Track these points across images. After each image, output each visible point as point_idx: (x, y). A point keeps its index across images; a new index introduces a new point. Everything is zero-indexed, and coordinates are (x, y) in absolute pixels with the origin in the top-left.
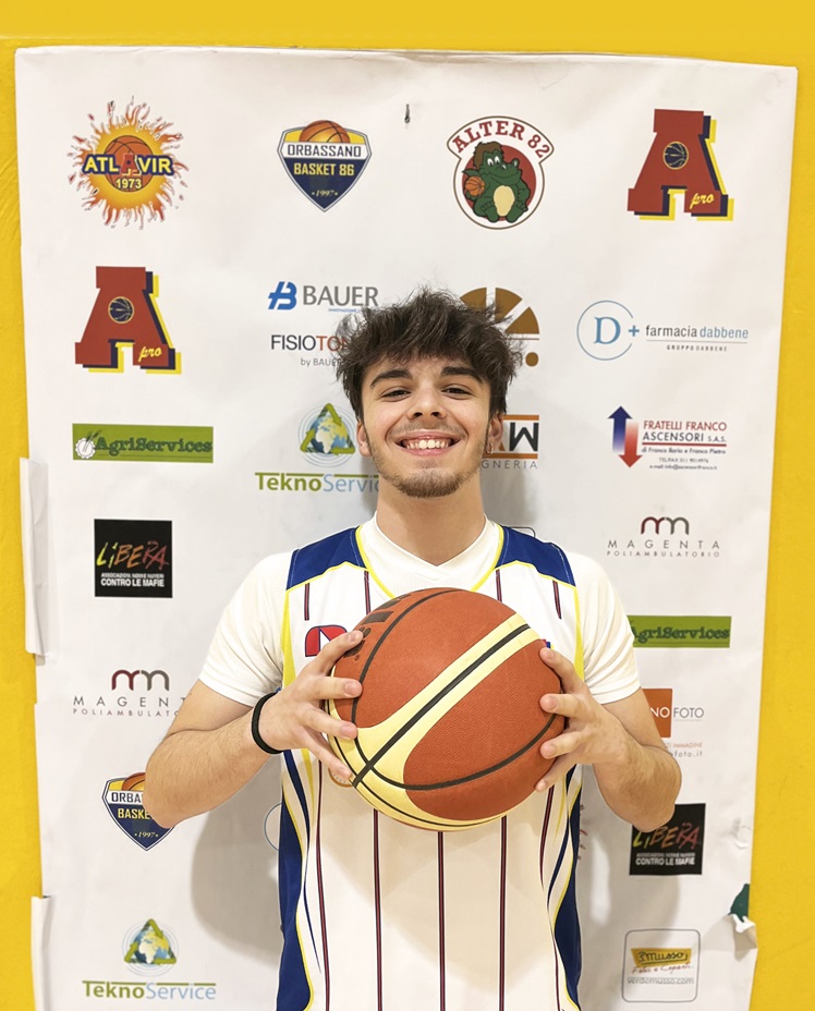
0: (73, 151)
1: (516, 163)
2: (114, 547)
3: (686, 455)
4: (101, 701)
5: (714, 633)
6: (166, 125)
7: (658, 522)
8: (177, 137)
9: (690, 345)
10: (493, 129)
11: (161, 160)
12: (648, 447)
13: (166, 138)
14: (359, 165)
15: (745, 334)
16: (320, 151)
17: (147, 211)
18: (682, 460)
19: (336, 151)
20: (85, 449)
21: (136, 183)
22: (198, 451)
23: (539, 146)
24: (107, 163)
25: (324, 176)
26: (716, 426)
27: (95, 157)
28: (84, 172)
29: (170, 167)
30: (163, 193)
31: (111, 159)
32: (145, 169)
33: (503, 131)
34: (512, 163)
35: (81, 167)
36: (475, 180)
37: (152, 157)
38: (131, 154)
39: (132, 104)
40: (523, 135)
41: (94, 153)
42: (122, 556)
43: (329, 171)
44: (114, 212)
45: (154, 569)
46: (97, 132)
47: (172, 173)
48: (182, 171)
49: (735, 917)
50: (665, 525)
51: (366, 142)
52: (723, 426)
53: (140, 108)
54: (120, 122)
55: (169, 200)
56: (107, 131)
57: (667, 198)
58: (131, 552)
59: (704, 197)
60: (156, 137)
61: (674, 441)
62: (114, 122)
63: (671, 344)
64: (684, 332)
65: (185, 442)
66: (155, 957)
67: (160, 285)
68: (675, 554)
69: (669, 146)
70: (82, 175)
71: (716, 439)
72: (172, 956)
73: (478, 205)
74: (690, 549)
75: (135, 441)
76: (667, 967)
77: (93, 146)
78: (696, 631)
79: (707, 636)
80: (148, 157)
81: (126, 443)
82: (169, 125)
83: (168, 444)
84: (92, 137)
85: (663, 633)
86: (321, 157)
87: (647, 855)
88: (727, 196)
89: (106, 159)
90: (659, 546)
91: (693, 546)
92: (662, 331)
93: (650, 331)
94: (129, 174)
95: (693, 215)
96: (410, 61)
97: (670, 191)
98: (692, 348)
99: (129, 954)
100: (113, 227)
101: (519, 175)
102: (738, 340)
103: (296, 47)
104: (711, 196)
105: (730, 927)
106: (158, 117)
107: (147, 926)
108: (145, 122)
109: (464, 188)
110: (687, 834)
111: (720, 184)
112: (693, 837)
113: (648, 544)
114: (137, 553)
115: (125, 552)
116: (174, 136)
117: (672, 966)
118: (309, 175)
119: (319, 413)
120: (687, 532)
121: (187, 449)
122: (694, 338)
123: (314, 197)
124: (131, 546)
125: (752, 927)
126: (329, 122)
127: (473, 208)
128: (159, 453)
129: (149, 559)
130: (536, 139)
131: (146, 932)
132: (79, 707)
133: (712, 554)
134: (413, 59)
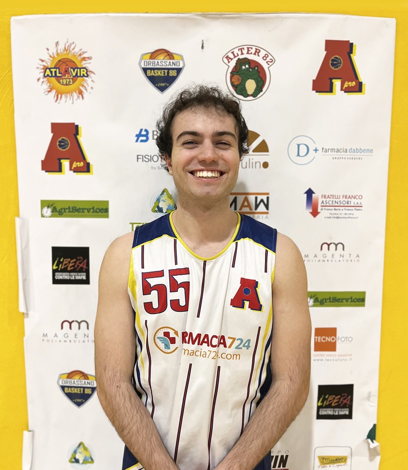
0: (39, 66)
1: (256, 68)
2: (61, 260)
3: (342, 212)
4: (56, 335)
5: (358, 300)
6: (84, 53)
7: (329, 245)
8: (90, 58)
9: (344, 157)
10: (245, 51)
11: (82, 70)
12: (323, 208)
13: (84, 59)
14: (179, 71)
15: (371, 151)
16: (160, 64)
17: (75, 95)
18: (340, 214)
19: (168, 64)
20: (47, 212)
21: (70, 82)
22: (102, 212)
23: (268, 59)
24: (55, 72)
25: (162, 76)
26: (357, 197)
27: (50, 69)
28: (45, 76)
29: (87, 73)
30: (83, 86)
31: (58, 70)
32: (74, 74)
33: (250, 52)
34: (254, 68)
35: (43, 74)
36: (236, 77)
37: (78, 68)
38: (67, 67)
39: (67, 42)
40: (260, 54)
41: (49, 67)
42: (65, 265)
43: (164, 74)
44: (59, 96)
45: (81, 271)
46: (51, 56)
47: (88, 76)
48: (92, 75)
49: (369, 440)
50: (332, 247)
51: (182, 59)
52: (361, 197)
53: (71, 44)
54: (62, 51)
55: (86, 89)
56: (56, 56)
57: (332, 84)
58: (69, 262)
59: (350, 83)
60: (79, 58)
61: (336, 205)
62: (59, 52)
63: (334, 157)
64: (341, 151)
65: (95, 208)
66: (84, 460)
67: (82, 131)
68: (337, 261)
69: (333, 58)
70: (43, 78)
71: (357, 203)
72: (92, 460)
73: (237, 90)
74: (345, 258)
75: (71, 208)
76: (335, 465)
77: (49, 64)
78: (348, 299)
79: (354, 301)
80: (76, 68)
81: (67, 209)
82: (86, 52)
83: (87, 209)
84: (48, 59)
85: (332, 300)
86: (160, 67)
87: (325, 409)
88: (362, 83)
89: (55, 70)
90: (329, 257)
91: (347, 257)
92: (330, 150)
93: (324, 150)
94: (66, 77)
95: (345, 92)
96: (203, 19)
97: (333, 81)
98: (345, 158)
99: (71, 459)
100: (59, 103)
101: (258, 75)
102: (368, 154)
103: (147, 13)
104: (354, 83)
105: (366, 445)
106: (80, 49)
107: (80, 445)
108: (74, 51)
109: (231, 81)
110: (344, 399)
111: (358, 77)
112: (347, 401)
113: (324, 256)
114: (72, 263)
115: (67, 262)
116: (88, 58)
117: (338, 464)
118: (155, 76)
119: (161, 193)
120: (343, 249)
121: (96, 212)
122: (346, 154)
123: (157, 87)
124: (69, 260)
125: (378, 446)
126: (164, 50)
127: (236, 91)
128: (83, 214)
129: (78, 266)
130: (267, 56)
131: (79, 448)
132: (45, 338)
133: (356, 261)
134: (205, 17)
